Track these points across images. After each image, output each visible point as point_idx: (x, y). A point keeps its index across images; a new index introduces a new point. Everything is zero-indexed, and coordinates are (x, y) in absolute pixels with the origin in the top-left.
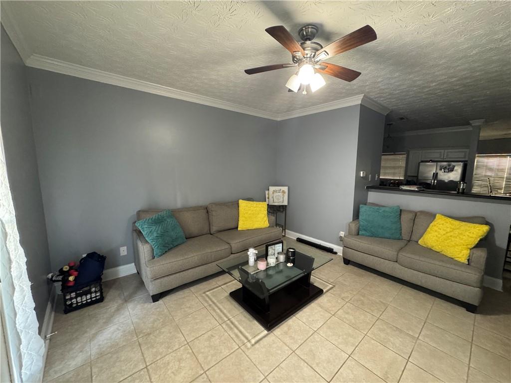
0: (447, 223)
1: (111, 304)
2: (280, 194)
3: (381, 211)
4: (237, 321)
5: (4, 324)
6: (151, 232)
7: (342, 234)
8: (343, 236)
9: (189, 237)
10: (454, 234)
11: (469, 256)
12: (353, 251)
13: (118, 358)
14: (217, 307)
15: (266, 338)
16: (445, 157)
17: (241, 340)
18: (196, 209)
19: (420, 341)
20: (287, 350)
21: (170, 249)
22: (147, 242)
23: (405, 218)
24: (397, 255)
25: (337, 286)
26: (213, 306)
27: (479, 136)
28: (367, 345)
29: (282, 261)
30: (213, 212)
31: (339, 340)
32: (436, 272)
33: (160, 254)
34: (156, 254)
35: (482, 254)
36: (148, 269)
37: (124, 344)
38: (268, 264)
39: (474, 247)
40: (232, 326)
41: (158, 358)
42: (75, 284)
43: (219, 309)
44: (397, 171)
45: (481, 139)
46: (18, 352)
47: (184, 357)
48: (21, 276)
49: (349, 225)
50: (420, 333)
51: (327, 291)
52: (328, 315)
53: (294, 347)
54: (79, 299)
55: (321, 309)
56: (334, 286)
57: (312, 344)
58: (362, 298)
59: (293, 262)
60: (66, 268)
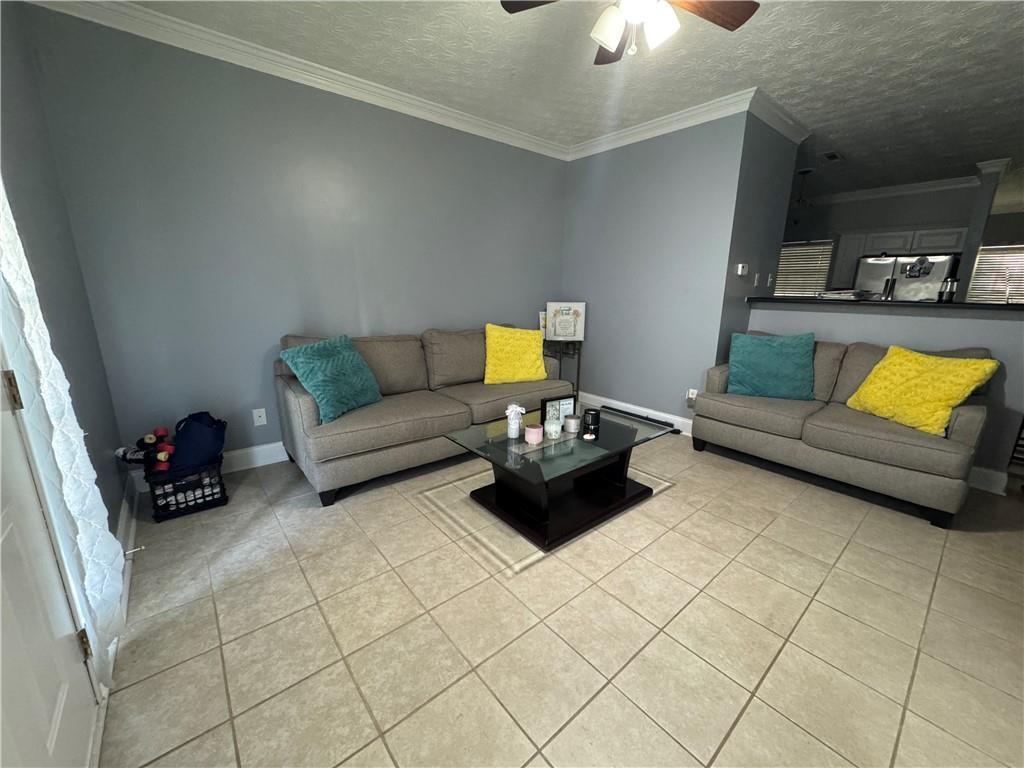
0: (911, 361)
1: (242, 507)
2: (568, 317)
3: (775, 345)
4: (487, 537)
5: (40, 493)
6: (311, 371)
7: (693, 393)
8: (694, 396)
9: (388, 393)
10: (924, 380)
11: (949, 421)
12: (714, 422)
13: (262, 589)
14: (447, 514)
15: (540, 564)
16: (914, 247)
17: (493, 565)
18: (399, 339)
19: (838, 571)
20: (583, 581)
21: (351, 410)
22: (305, 392)
23: (823, 358)
24: (803, 425)
25: (678, 485)
26: (441, 514)
27: (991, 207)
28: (735, 575)
29: (573, 431)
30: (435, 347)
31: (684, 567)
32: (879, 453)
33: (331, 416)
34: (324, 416)
35: (977, 416)
36: (311, 441)
37: (273, 568)
38: (544, 434)
39: (961, 405)
40: (477, 544)
41: (338, 590)
42: (170, 468)
43: (451, 517)
44: (811, 280)
45: (994, 211)
46: (74, 546)
47: (387, 588)
48: (63, 413)
49: (708, 373)
50: (839, 557)
51: (660, 492)
52: (660, 529)
53: (595, 577)
54: (181, 497)
55: (647, 520)
56: (675, 484)
57: (629, 573)
58: (729, 504)
59: (595, 432)
60: (150, 439)
